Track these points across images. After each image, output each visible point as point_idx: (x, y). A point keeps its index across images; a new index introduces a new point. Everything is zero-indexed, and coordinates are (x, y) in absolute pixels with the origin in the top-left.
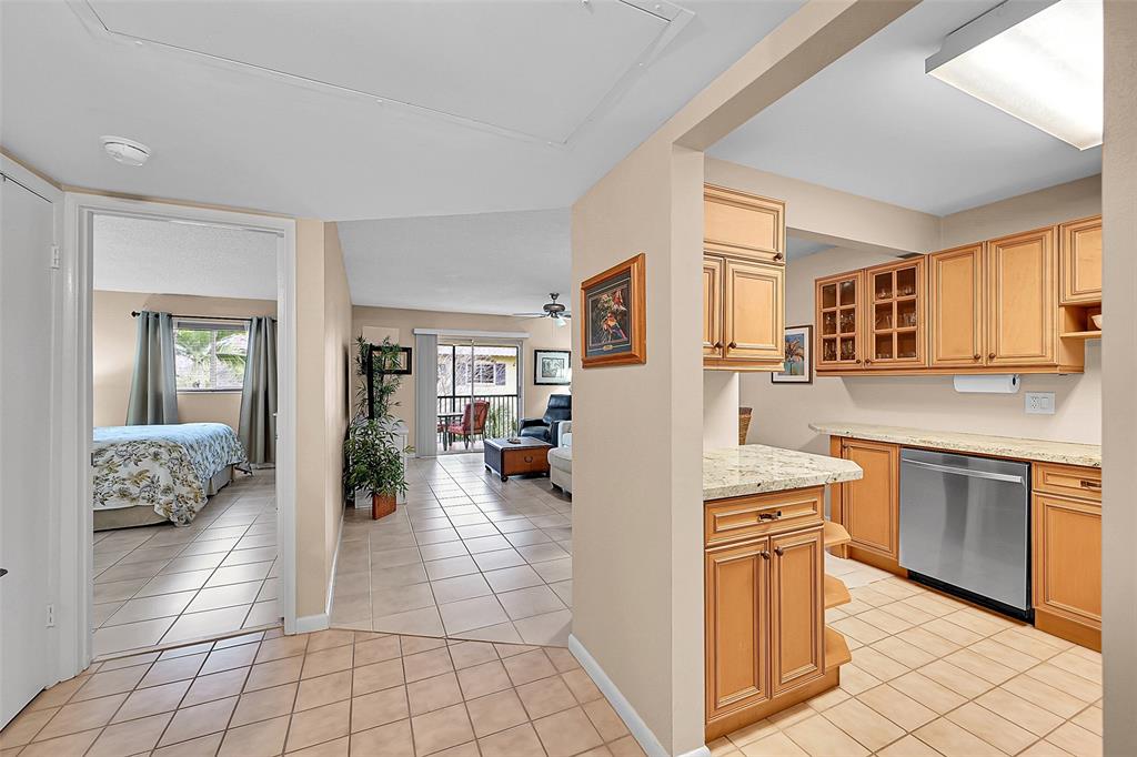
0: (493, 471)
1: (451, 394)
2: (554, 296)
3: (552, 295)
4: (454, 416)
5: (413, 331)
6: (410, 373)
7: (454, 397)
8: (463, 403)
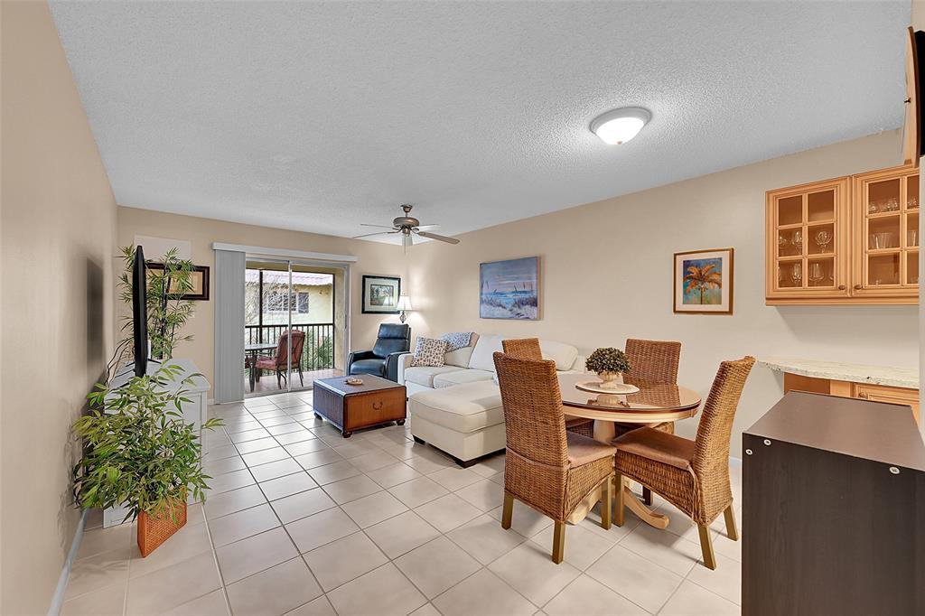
0: (324, 419)
1: (258, 324)
2: (407, 208)
3: (405, 207)
4: (261, 350)
5: (212, 245)
6: (208, 299)
7: (261, 326)
8: (271, 334)
